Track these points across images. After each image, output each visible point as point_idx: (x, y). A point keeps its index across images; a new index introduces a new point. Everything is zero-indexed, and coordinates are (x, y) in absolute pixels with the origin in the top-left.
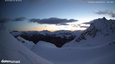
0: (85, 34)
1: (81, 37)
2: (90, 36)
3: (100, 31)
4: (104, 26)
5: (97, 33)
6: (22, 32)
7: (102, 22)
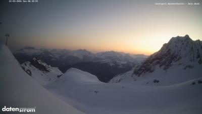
0: (151, 63)
1: (145, 67)
2: (160, 66)
3: (178, 60)
4: (185, 50)
5: (173, 63)
6: (41, 49)
7: (183, 44)
